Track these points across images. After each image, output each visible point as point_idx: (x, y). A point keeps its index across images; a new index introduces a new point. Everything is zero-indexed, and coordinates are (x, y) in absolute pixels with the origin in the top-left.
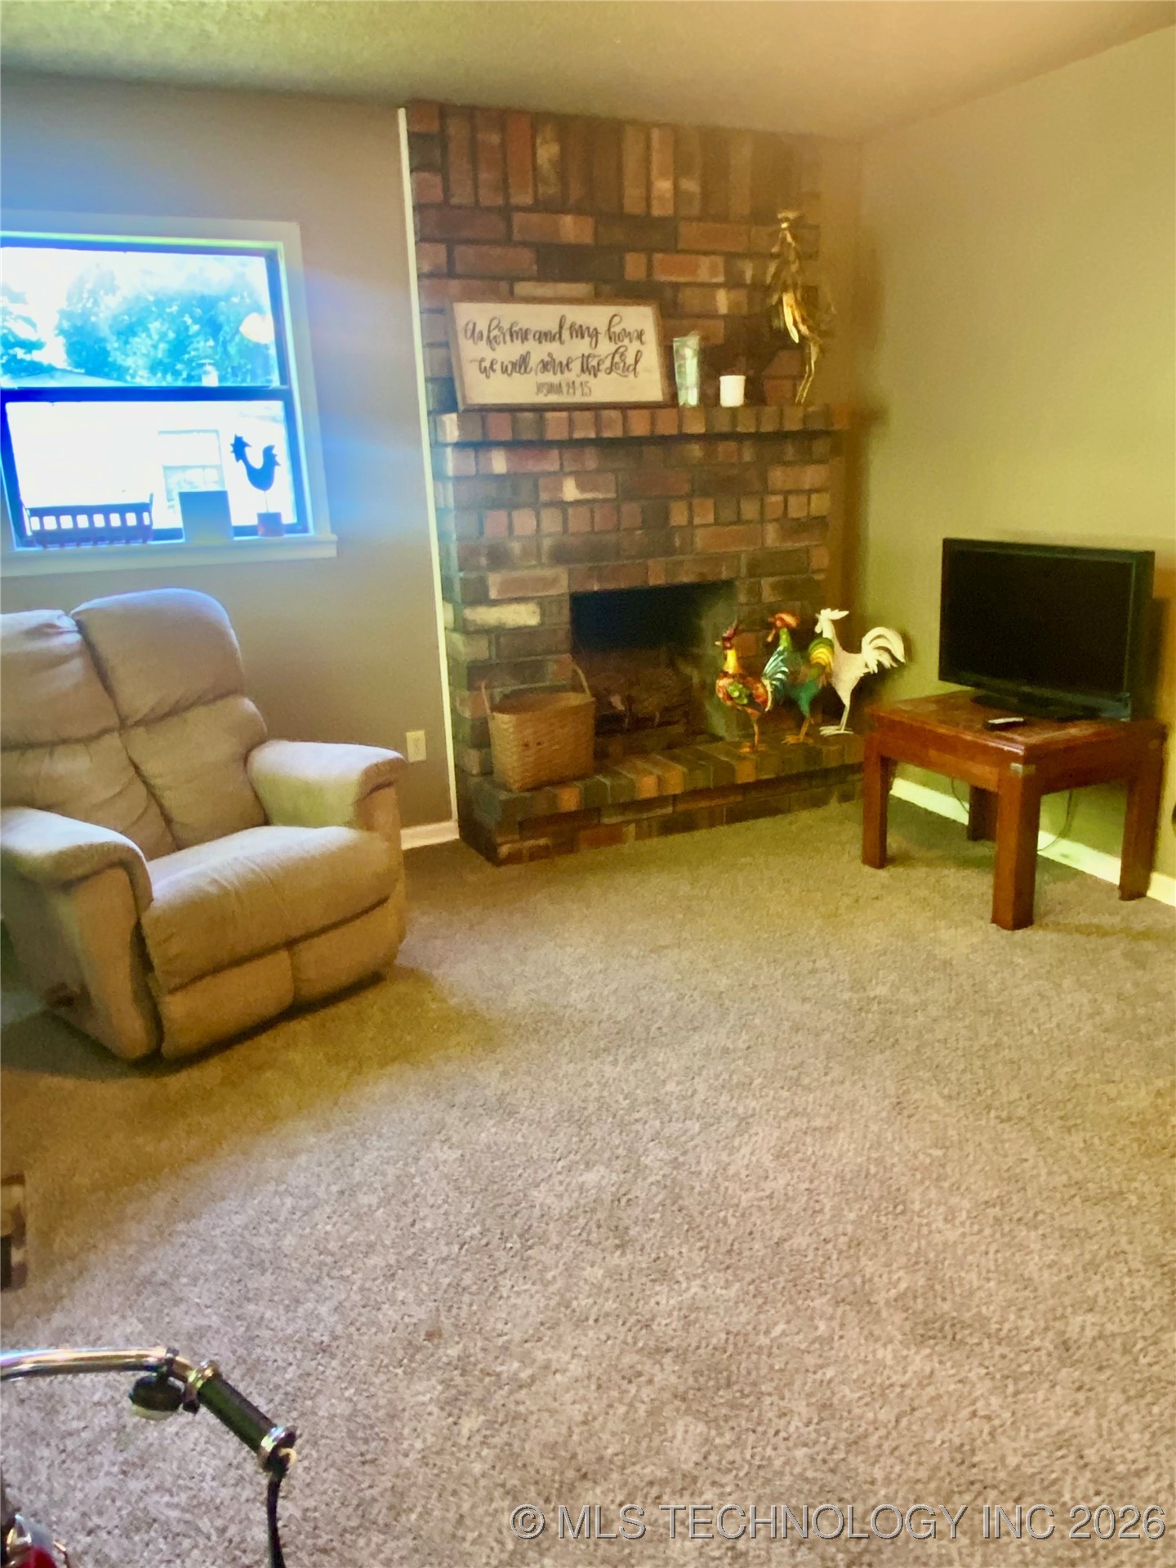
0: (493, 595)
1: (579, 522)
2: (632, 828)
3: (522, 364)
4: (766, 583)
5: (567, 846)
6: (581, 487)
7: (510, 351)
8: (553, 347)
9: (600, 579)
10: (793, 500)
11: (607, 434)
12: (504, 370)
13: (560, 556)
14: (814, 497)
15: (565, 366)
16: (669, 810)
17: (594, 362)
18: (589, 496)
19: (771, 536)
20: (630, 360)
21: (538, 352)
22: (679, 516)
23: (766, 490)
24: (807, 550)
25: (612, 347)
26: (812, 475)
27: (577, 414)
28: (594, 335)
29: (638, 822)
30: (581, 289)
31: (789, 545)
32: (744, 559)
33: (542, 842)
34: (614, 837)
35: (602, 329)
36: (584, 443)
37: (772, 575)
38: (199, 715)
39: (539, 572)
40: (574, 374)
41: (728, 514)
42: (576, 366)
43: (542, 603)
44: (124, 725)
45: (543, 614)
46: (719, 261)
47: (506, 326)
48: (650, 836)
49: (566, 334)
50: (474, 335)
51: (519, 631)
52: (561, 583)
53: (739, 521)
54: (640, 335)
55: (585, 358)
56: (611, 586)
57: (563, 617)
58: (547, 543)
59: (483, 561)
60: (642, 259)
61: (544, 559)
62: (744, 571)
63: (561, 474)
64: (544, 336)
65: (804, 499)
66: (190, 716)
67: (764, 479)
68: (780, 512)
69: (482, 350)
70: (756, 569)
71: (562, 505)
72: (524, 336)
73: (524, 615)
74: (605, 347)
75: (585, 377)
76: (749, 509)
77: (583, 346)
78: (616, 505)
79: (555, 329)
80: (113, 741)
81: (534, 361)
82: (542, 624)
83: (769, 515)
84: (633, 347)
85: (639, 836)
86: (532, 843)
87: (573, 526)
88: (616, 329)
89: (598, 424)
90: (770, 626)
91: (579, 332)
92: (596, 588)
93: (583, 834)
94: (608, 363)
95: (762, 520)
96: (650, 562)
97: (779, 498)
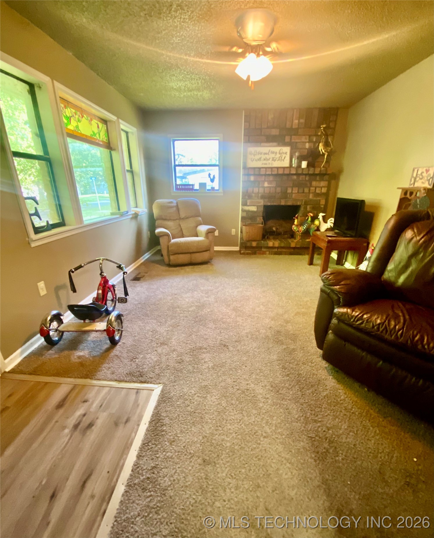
0: (248, 204)
1: (267, 191)
2: (268, 252)
3: (260, 159)
4: (308, 207)
5: (254, 253)
6: (268, 184)
7: (257, 157)
8: (266, 156)
9: (270, 203)
10: (317, 189)
11: (273, 173)
12: (256, 160)
13: (263, 197)
14: (323, 188)
15: (268, 160)
16: (276, 250)
17: (275, 159)
18: (270, 186)
19: (311, 196)
20: (283, 158)
21: (263, 157)
22: (289, 191)
23: (311, 186)
24: (320, 200)
25: (279, 155)
26: (323, 184)
27: (267, 169)
28: (276, 153)
29: (269, 251)
30: (275, 144)
31: (315, 199)
32: (304, 201)
33: (249, 252)
34: (264, 253)
35: (278, 152)
36: (269, 175)
37: (310, 205)
38: (191, 219)
39: (257, 200)
40: (270, 161)
41: (301, 191)
42: (271, 160)
43: (258, 207)
44: (180, 219)
45: (257, 209)
46: (308, 137)
47: (258, 152)
48: (272, 254)
49: (270, 153)
50: (251, 154)
51: (253, 212)
52: (262, 203)
53: (303, 193)
54: (286, 153)
55: (273, 158)
56: (272, 204)
57: (262, 209)
58: (260, 195)
59: (247, 197)
60: (289, 137)
61: (259, 198)
62: (303, 203)
63: (265, 181)
64: (265, 154)
65: (320, 189)
66: (190, 219)
67: (311, 184)
68: (314, 191)
69: (252, 156)
70: (306, 204)
71: (264, 187)
72: (261, 154)
73: (254, 209)
74: (278, 155)
75: (273, 162)
76: (306, 190)
77: (273, 155)
78: (276, 188)
79: (268, 152)
80: (178, 221)
81: (262, 159)
82: (257, 211)
83: (311, 191)
84: (284, 155)
85: (269, 254)
86: (247, 251)
87: (266, 192)
88: (281, 152)
89: (272, 171)
90: (307, 216)
91: (273, 153)
92: (269, 204)
93: (258, 252)
94: (278, 159)
95: (309, 193)
96: (282, 200)
97: (314, 188)
